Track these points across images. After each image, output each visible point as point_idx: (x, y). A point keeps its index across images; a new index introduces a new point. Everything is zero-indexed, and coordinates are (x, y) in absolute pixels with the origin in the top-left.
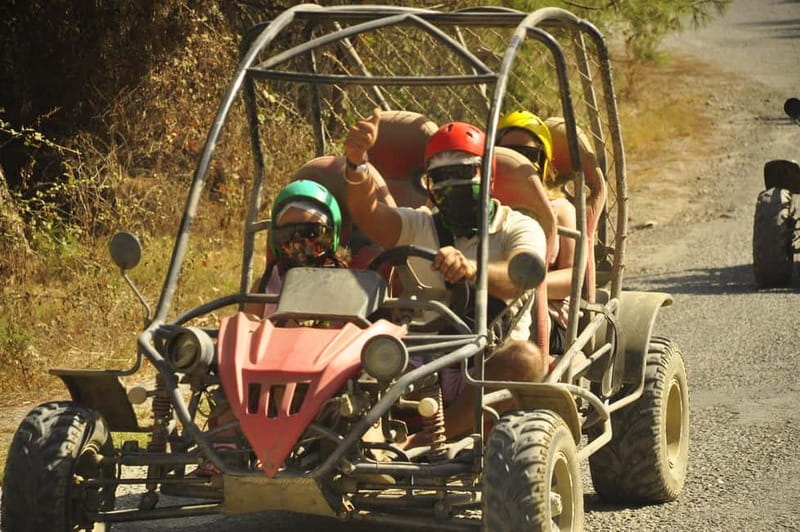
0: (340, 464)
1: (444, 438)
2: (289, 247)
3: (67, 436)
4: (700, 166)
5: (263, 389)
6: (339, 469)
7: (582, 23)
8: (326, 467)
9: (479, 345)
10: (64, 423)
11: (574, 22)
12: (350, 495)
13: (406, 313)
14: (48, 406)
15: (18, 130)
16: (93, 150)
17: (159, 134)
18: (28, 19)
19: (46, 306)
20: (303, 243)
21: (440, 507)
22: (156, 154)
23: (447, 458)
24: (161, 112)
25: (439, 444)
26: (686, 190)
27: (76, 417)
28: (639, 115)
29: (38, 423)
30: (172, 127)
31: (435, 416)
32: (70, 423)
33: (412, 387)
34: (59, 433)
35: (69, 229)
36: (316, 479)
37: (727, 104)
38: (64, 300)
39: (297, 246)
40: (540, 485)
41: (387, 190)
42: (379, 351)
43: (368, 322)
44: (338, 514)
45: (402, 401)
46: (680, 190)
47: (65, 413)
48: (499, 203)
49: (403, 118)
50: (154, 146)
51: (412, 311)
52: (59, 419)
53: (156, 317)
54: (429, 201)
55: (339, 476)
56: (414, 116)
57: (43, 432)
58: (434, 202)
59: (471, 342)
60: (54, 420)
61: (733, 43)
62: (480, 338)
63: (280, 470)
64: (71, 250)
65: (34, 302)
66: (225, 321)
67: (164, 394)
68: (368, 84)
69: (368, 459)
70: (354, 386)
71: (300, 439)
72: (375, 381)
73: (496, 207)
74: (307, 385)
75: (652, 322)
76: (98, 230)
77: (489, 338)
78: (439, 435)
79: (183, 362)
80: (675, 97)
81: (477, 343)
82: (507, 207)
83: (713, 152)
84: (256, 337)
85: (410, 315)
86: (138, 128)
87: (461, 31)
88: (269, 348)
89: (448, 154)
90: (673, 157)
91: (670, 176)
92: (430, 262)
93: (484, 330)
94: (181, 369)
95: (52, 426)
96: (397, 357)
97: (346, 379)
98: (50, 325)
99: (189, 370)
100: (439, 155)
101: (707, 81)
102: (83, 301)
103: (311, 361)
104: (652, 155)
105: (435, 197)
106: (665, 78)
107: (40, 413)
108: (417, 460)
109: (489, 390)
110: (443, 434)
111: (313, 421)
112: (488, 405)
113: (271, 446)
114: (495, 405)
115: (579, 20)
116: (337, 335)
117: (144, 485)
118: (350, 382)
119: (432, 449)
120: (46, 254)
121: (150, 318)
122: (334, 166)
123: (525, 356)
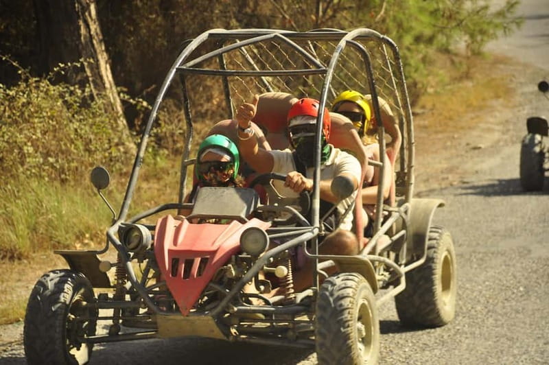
0: (228, 307)
1: (292, 291)
2: (207, 175)
3: (64, 289)
4: (508, 114)
5: (180, 261)
6: (227, 310)
7: (383, 38)
8: (219, 309)
9: (313, 233)
10: (62, 282)
11: (379, 38)
12: (236, 326)
13: (270, 214)
14: (54, 272)
15: (134, 100)
16: (174, 108)
17: (209, 99)
18: (139, 38)
19: (149, 193)
20: (216, 173)
21: (290, 333)
22: (207, 110)
23: (295, 303)
24: (210, 88)
25: (290, 294)
26: (500, 128)
27: (69, 279)
28: (474, 86)
29: (47, 282)
30: (216, 95)
31: (286, 277)
32: (66, 282)
33: (272, 259)
34: (59, 288)
35: (161, 152)
36: (213, 317)
37: (522, 80)
38: (158, 190)
39: (212, 175)
40: (350, 323)
41: (264, 139)
42: (251, 237)
43: (246, 220)
44: (228, 337)
45: (265, 268)
46: (497, 128)
47: (63, 276)
48: (333, 146)
49: (279, 97)
50: (206, 106)
51: (275, 212)
52: (60, 280)
53: (119, 218)
54: (290, 146)
55: (228, 315)
56: (285, 95)
57: (50, 287)
58: (292, 145)
59: (309, 232)
60: (56, 280)
61: (525, 47)
62: (314, 228)
63: (192, 310)
64: (162, 163)
65: (142, 191)
66: (160, 220)
67: (121, 265)
68: (259, 76)
69: (245, 304)
70: (236, 260)
71: (203, 292)
72: (249, 256)
73: (331, 149)
74: (207, 258)
75: (431, 217)
76: (176, 152)
77: (320, 229)
78: (289, 288)
79: (132, 245)
80: (493, 76)
81: (312, 232)
82: (338, 149)
83: (515, 106)
84: (178, 230)
85: (273, 214)
86: (197, 96)
87: (312, 43)
88: (185, 237)
89: (301, 118)
90: (492, 109)
91: (491, 120)
92: (284, 182)
93: (317, 224)
94: (132, 250)
95: (55, 284)
96: (262, 241)
97: (231, 255)
98: (151, 204)
99: (136, 250)
100: (295, 118)
101: (512, 68)
102: (168, 191)
103: (210, 244)
104: (481, 108)
105: (294, 143)
106: (488, 66)
107: (48, 276)
108: (275, 304)
109: (321, 260)
110: (292, 288)
111: (211, 281)
112: (322, 270)
113: (185, 297)
114: (326, 269)
115: (382, 36)
116: (226, 228)
117: (111, 321)
118: (233, 257)
119: (286, 297)
120: (148, 165)
121: (115, 218)
122: (232, 125)
123: (345, 239)
